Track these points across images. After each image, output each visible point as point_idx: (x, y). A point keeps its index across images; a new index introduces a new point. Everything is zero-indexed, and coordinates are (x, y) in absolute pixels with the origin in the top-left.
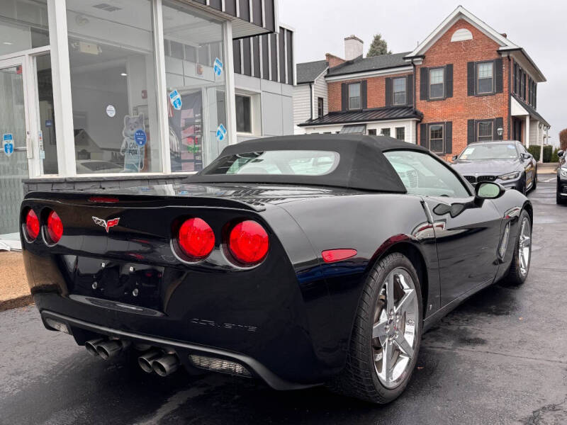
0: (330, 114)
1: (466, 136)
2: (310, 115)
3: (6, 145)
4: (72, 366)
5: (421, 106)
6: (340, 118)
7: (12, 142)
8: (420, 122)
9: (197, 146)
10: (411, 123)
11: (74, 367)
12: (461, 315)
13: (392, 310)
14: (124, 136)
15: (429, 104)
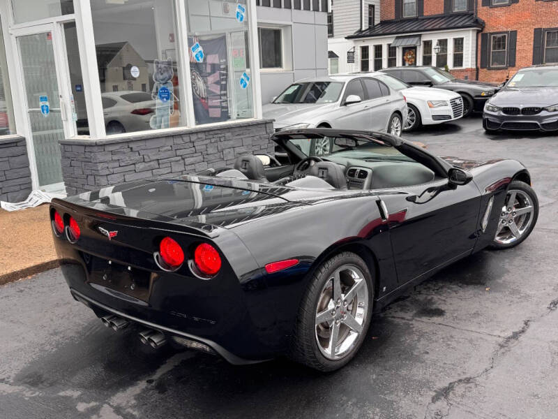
0: (383, 23)
1: (532, 47)
2: (359, 25)
3: (43, 106)
4: (97, 328)
5: (483, 13)
6: (393, 28)
7: (47, 104)
8: (482, 31)
9: (223, 92)
10: (471, 32)
11: (99, 329)
12: (434, 283)
13: (339, 298)
14: (154, 80)
15: (491, 11)
